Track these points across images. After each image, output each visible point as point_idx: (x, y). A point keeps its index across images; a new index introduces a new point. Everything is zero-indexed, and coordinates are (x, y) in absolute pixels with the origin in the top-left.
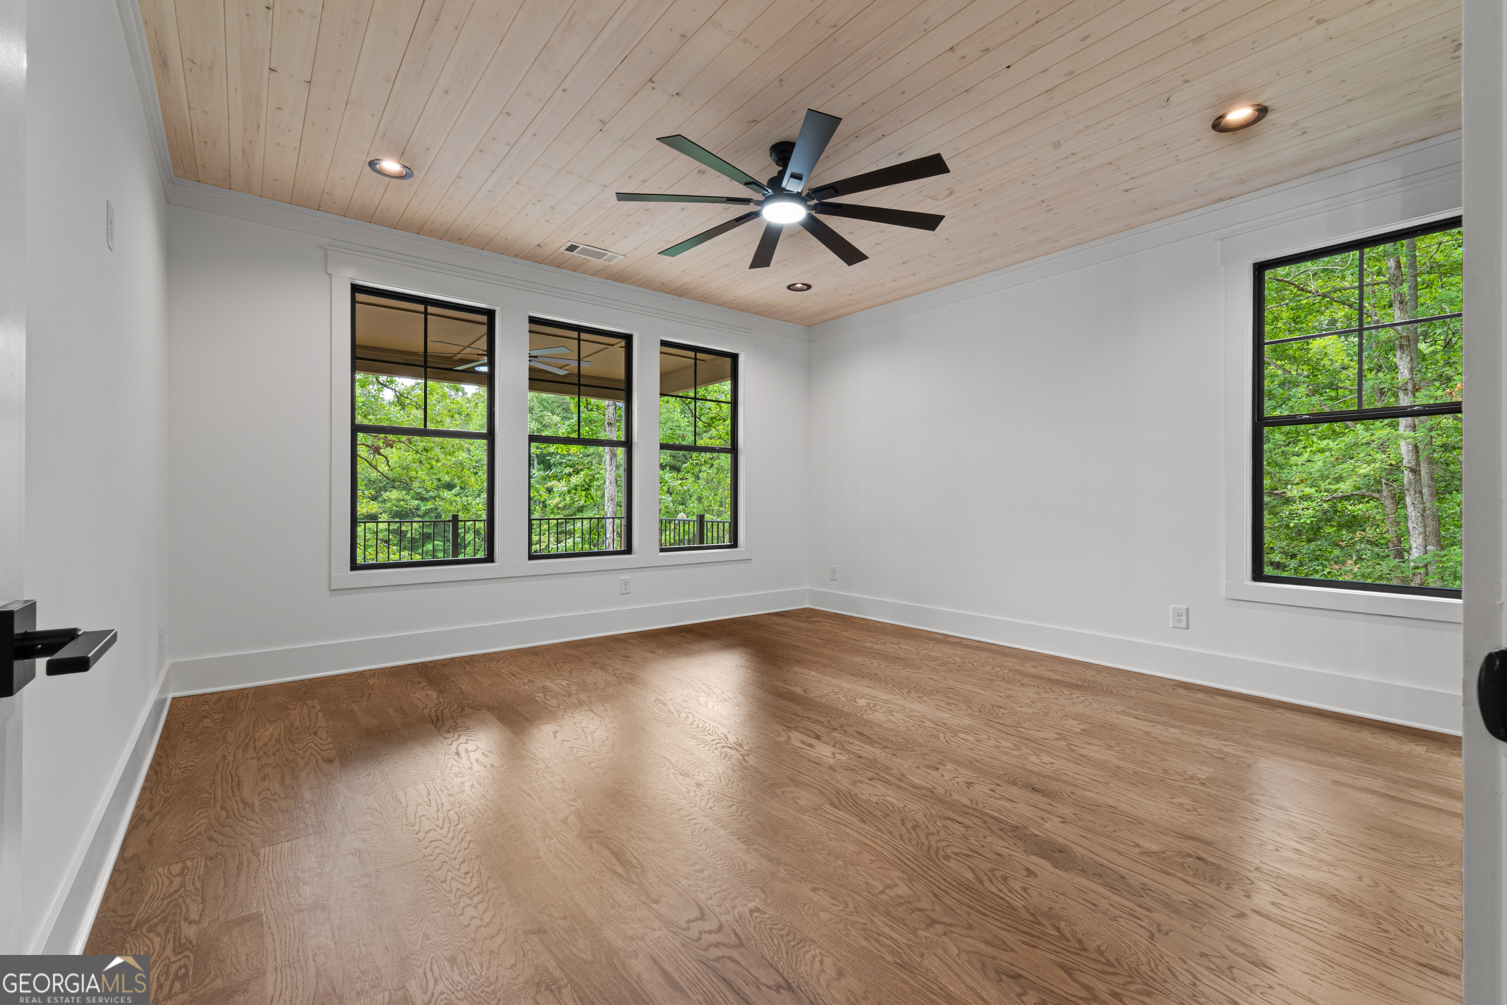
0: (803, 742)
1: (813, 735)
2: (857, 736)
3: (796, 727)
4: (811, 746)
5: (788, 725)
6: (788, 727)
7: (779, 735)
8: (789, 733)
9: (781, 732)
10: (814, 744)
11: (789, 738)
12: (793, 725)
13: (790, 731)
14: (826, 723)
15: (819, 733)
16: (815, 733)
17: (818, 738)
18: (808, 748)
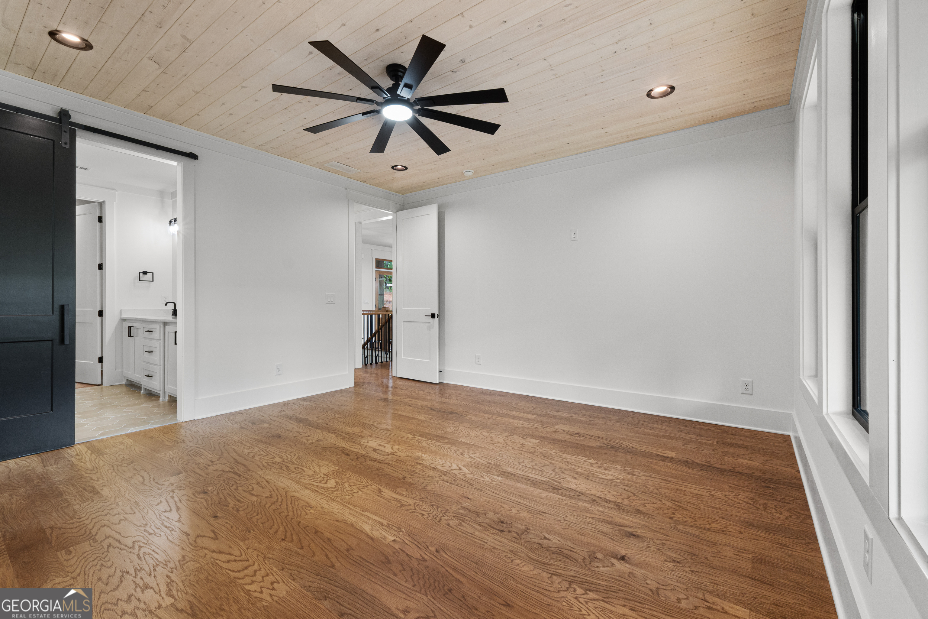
0: (384, 447)
1: (377, 451)
2: (349, 453)
3: (388, 455)
4: (380, 445)
5: (393, 456)
6: (394, 454)
7: (398, 449)
8: (393, 451)
9: (397, 451)
10: (378, 446)
11: (392, 448)
12: (390, 456)
13: (392, 452)
14: (368, 459)
15: (374, 452)
16: (376, 452)
17: (375, 450)
18: (381, 444)
